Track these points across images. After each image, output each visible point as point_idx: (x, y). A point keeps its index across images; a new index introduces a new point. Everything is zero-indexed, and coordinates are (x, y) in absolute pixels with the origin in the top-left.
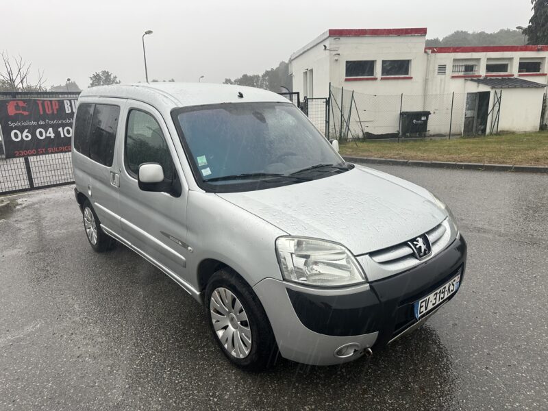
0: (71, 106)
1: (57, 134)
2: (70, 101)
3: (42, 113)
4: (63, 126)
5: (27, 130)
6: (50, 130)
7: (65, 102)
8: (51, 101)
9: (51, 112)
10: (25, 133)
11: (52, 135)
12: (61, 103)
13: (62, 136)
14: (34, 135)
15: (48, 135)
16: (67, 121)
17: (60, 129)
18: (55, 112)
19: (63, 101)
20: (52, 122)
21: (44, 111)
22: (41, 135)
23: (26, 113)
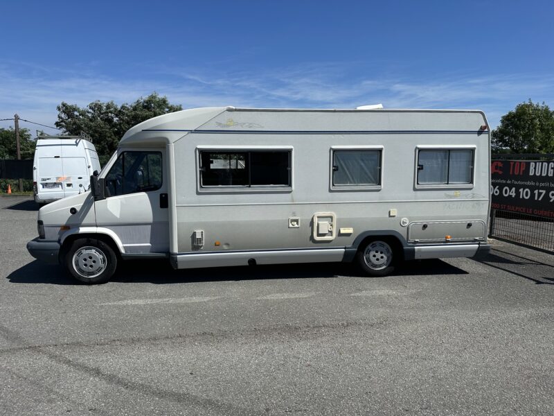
0: (535, 168)
1: (518, 193)
2: (536, 163)
3: (511, 173)
4: (524, 187)
5: (497, 187)
6: (514, 189)
7: (531, 163)
8: (520, 162)
9: (518, 173)
10: (496, 189)
11: (514, 195)
12: (528, 165)
13: (521, 197)
14: (501, 192)
15: (511, 194)
16: (528, 183)
17: (521, 190)
18: (521, 174)
19: (529, 163)
20: (516, 183)
21: (513, 171)
22: (506, 193)
23: (501, 172)
